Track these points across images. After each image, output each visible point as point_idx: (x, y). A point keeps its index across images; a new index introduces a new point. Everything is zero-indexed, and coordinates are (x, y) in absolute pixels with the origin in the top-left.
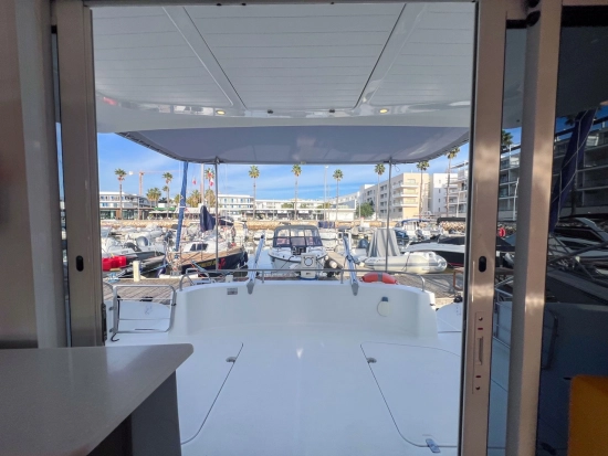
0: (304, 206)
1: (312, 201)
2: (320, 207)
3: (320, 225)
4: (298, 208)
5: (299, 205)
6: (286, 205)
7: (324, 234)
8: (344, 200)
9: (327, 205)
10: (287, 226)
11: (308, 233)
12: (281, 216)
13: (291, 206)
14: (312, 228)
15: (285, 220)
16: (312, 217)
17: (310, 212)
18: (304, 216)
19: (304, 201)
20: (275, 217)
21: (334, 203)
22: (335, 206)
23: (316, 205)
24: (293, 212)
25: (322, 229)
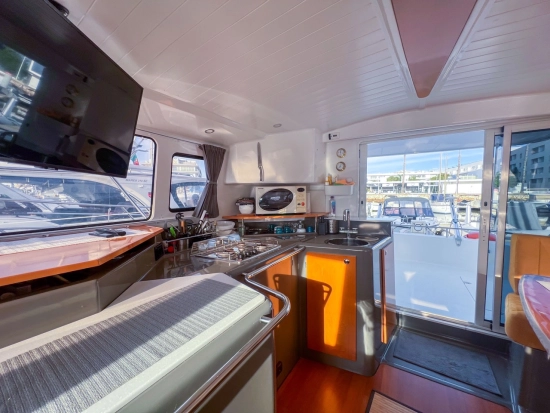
0: (414, 178)
1: (423, 173)
2: (434, 179)
3: (434, 198)
4: (406, 180)
5: (407, 177)
6: (391, 179)
7: (436, 207)
8: (470, 169)
9: (443, 176)
10: (393, 198)
11: (418, 205)
12: (386, 189)
13: (398, 179)
14: (423, 201)
15: (390, 193)
16: (423, 189)
17: (421, 185)
18: (413, 189)
19: (413, 173)
20: (379, 191)
21: (455, 173)
22: (454, 177)
23: (428, 177)
24: (400, 185)
25: (436, 203)
